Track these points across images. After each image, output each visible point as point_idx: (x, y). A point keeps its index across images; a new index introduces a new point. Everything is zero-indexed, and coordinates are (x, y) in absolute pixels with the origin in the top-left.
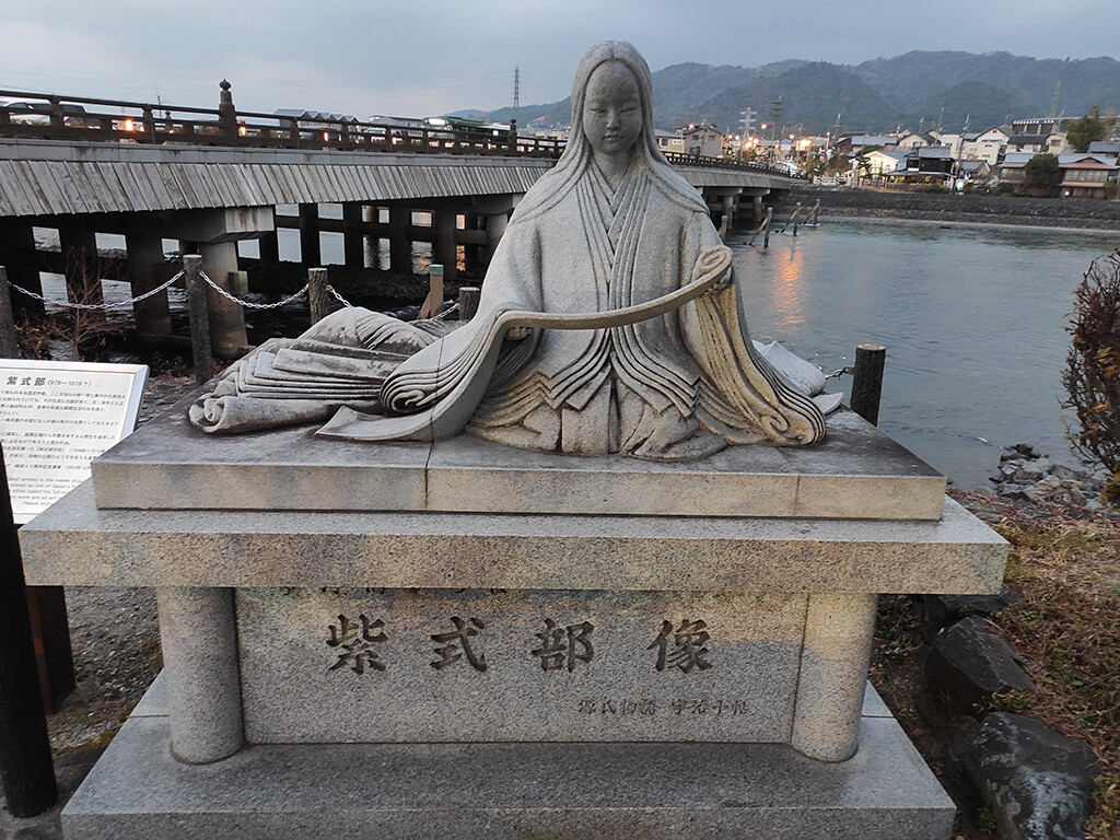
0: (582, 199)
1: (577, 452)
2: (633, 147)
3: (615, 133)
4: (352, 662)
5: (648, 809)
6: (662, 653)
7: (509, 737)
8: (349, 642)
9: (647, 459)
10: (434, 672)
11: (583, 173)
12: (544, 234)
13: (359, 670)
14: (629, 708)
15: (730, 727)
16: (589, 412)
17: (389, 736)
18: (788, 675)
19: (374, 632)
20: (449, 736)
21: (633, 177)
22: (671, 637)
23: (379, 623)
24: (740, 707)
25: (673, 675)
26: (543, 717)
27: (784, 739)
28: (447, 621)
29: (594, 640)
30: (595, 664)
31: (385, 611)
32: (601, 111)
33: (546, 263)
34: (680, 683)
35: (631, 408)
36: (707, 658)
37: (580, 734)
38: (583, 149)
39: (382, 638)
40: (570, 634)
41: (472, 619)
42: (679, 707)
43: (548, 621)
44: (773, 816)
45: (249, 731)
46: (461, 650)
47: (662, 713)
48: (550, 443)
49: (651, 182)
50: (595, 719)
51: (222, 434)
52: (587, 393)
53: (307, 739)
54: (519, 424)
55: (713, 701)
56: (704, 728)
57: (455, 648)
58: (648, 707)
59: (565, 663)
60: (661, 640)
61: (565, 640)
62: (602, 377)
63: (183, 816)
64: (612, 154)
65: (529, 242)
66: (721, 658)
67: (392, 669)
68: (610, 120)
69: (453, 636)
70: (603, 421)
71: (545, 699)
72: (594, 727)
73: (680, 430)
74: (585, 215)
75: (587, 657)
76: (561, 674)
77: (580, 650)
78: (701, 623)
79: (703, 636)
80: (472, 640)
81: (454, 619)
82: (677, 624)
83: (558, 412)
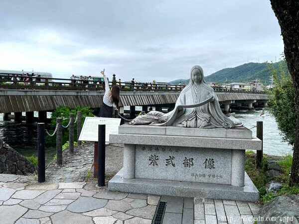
2: (200, 81)
3: (197, 79)
6: (206, 165)
7: (179, 180)
9: (201, 128)
11: (192, 85)
12: (186, 95)
16: (192, 121)
18: (229, 170)
20: (168, 179)
21: (200, 85)
22: (207, 162)
23: (157, 157)
24: (221, 177)
26: (185, 177)
31: (158, 154)
33: (186, 100)
35: (198, 121)
37: (192, 180)
38: (192, 82)
41: (173, 157)
42: (209, 176)
43: (186, 158)
48: (185, 126)
49: (203, 86)
52: (192, 118)
53: (145, 178)
54: (181, 123)
55: (216, 175)
59: (189, 166)
62: (194, 116)
63: (127, 184)
64: (197, 82)
65: (183, 96)
66: (217, 166)
69: (169, 159)
70: (194, 122)
71: (185, 173)
74: (192, 92)
75: (193, 165)
76: (188, 168)
77: (191, 163)
78: (213, 159)
79: (213, 162)
80: (173, 160)
81: (170, 156)
82: (208, 159)
83: (187, 121)
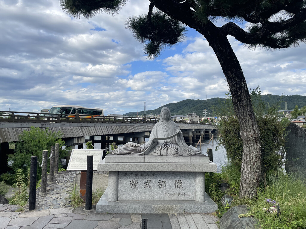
0: (162, 125)
1: (163, 155)
2: (168, 119)
4: (133, 187)
5: (175, 205)
6: (176, 185)
7: (155, 199)
8: (133, 184)
9: (171, 156)
10: (144, 188)
11: (162, 122)
12: (158, 130)
13: (134, 188)
14: (172, 194)
15: (187, 198)
16: (164, 150)
17: (138, 199)
18: (194, 189)
19: (136, 182)
20: (146, 199)
21: (169, 122)
22: (177, 183)
23: (137, 181)
24: (188, 194)
25: (178, 189)
26: (159, 196)
27: (194, 200)
29: (166, 183)
30: (166, 187)
31: (138, 179)
32: (164, 115)
33: (158, 133)
34: (178, 190)
35: (169, 150)
36: (182, 186)
37: (165, 199)
38: (162, 119)
39: (137, 183)
40: (163, 183)
41: (150, 180)
42: (179, 194)
43: (160, 180)
44: (192, 207)
45: (118, 198)
46: (148, 185)
47: (177, 195)
48: (159, 154)
49: (171, 123)
50: (167, 196)
51: (118, 155)
52: (164, 148)
53: (126, 199)
54: (155, 152)
55: (183, 193)
56: (182, 198)
57: (147, 185)
58: (174, 194)
59: (162, 187)
60: (175, 183)
61: (162, 183)
62: (166, 147)
63: (112, 206)
64: (166, 120)
65: (156, 131)
66: (184, 186)
67: (138, 188)
68: (165, 116)
69: (147, 182)
70: (166, 151)
71: (159, 193)
72: (167, 198)
73: (176, 152)
74: (163, 127)
75: (165, 186)
76: (162, 189)
77: (164, 185)
78: (181, 181)
79: (181, 182)
80: (149, 183)
81: (147, 180)
82: (177, 181)
83: (160, 150)
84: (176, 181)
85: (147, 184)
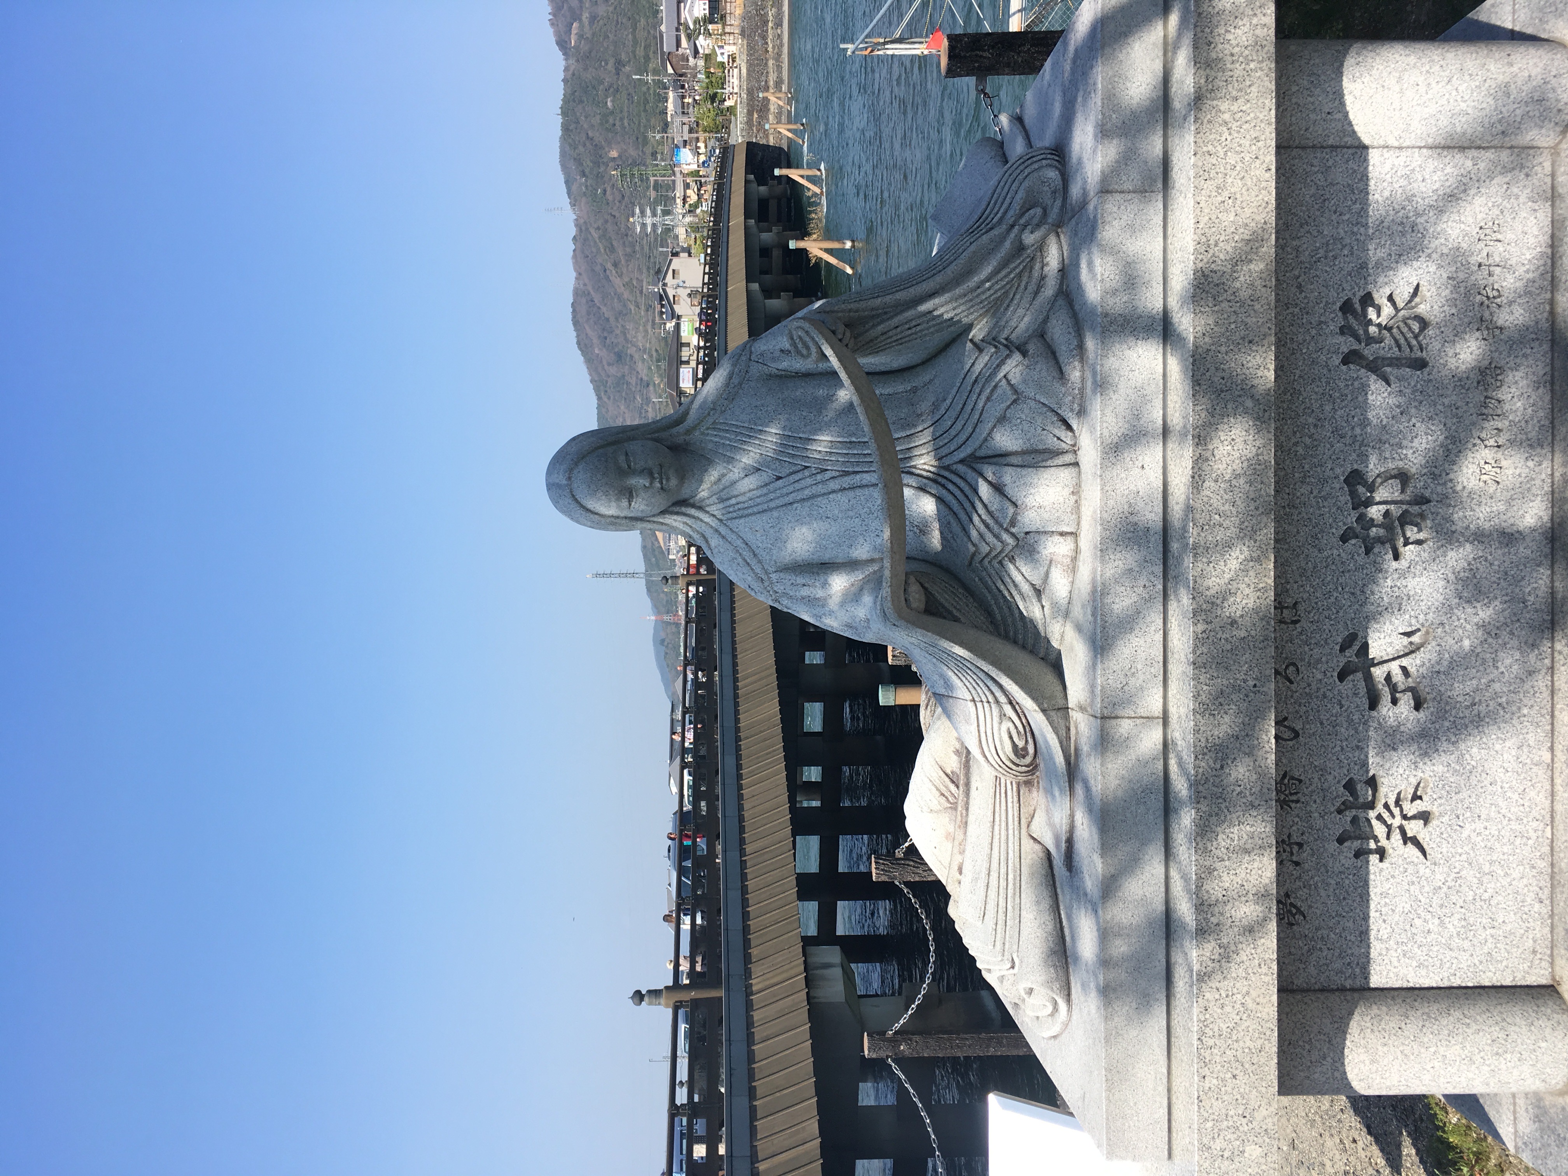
0: (740, 513)
2: (673, 449)
3: (656, 475)
4: (1414, 828)
6: (1397, 363)
7: (1543, 591)
8: (1381, 830)
10: (1430, 706)
11: (707, 512)
12: (787, 559)
13: (1425, 817)
14: (1492, 406)
15: (1525, 246)
18: (1432, 164)
19: (1364, 793)
21: (710, 446)
23: (1350, 786)
24: (1491, 232)
25: (1434, 342)
26: (1508, 540)
27: (1545, 159)
28: (1346, 687)
29: (1372, 468)
30: (1415, 465)
31: (1330, 778)
32: (631, 494)
34: (1448, 332)
36: (1405, 294)
37: (1538, 482)
38: (677, 513)
39: (1372, 782)
40: (1366, 503)
41: (1342, 650)
42: (1490, 330)
43: (1344, 539)
45: (1532, 980)
46: (1394, 667)
47: (1501, 355)
49: (714, 423)
52: (995, 497)
53: (1545, 894)
54: (1039, 589)
56: (1527, 287)
57: (1388, 678)
58: (1491, 377)
59: (1414, 509)
60: (1374, 366)
61: (1375, 512)
62: (972, 478)
64: (682, 476)
65: (798, 580)
67: (1426, 769)
68: (640, 481)
69: (1369, 679)
74: (760, 508)
81: (1342, 676)
82: (1347, 344)
83: (1020, 538)
84: (1346, 360)
85: (1378, 673)
